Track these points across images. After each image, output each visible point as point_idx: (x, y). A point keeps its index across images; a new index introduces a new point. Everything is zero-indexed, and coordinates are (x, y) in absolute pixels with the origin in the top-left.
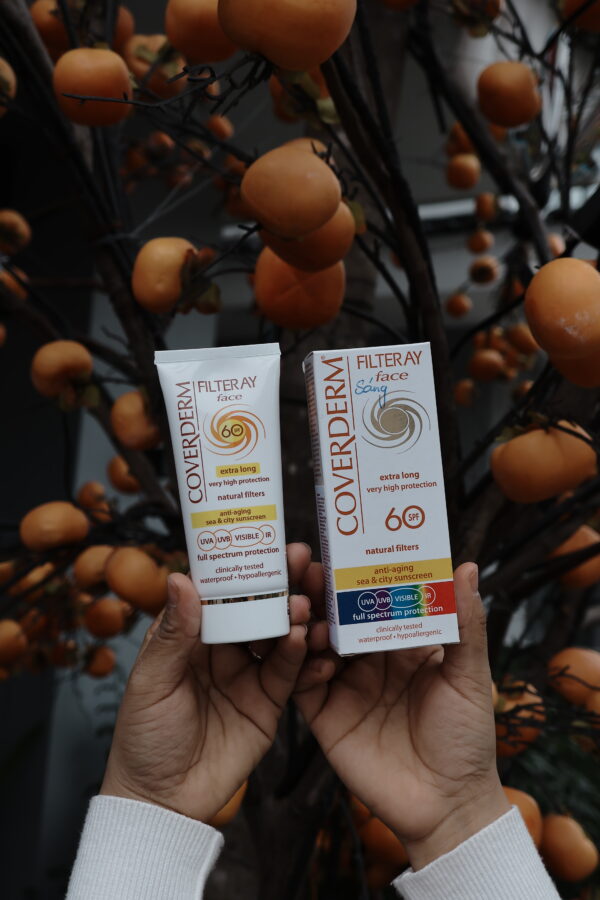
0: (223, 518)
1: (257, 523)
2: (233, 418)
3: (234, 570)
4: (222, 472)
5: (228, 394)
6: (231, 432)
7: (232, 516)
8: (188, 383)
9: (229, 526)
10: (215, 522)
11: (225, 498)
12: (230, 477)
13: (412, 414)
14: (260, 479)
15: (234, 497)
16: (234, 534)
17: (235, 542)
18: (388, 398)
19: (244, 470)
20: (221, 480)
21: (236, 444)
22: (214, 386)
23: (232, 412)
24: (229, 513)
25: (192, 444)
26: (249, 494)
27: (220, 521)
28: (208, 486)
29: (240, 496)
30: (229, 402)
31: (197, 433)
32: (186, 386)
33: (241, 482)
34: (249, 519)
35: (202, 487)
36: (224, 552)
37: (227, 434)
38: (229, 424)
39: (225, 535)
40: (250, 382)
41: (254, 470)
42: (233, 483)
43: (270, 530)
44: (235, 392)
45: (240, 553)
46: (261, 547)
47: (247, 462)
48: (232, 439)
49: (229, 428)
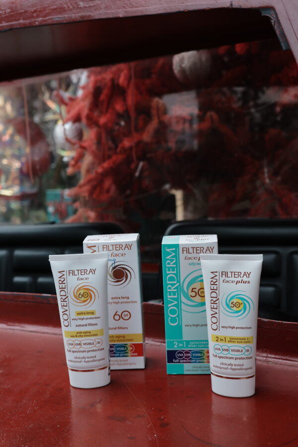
0: (78, 335)
1: (93, 338)
2: (83, 289)
3: (82, 358)
4: (78, 314)
5: (82, 277)
6: (82, 296)
7: (82, 334)
8: (64, 271)
9: (81, 339)
10: (74, 336)
11: (80, 326)
12: (81, 317)
13: (127, 271)
14: (96, 318)
15: (83, 326)
16: (83, 342)
17: (83, 346)
18: (116, 264)
19: (88, 313)
20: (77, 317)
21: (85, 301)
22: (76, 273)
23: (83, 286)
24: (81, 333)
25: (65, 300)
26: (90, 325)
27: (76, 336)
28: (71, 320)
29: (86, 325)
30: (82, 281)
31: (67, 295)
32: (63, 273)
33: (87, 319)
34: (89, 336)
35: (69, 320)
36: (78, 350)
37: (80, 296)
38: (82, 292)
39: (78, 342)
40: (93, 271)
41: (93, 313)
42: (83, 319)
43: (100, 341)
44: (86, 276)
45: (85, 351)
46: (95, 348)
47: (90, 309)
48: (83, 299)
49: (82, 294)
